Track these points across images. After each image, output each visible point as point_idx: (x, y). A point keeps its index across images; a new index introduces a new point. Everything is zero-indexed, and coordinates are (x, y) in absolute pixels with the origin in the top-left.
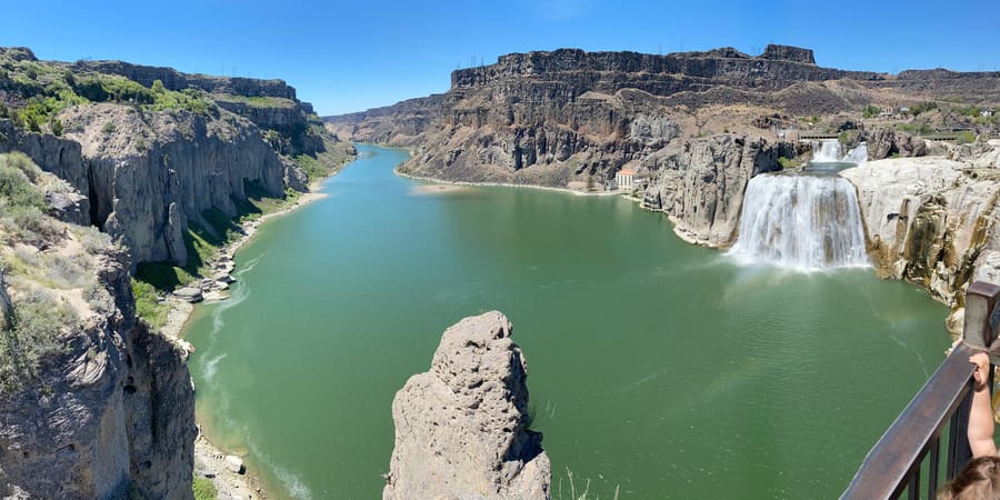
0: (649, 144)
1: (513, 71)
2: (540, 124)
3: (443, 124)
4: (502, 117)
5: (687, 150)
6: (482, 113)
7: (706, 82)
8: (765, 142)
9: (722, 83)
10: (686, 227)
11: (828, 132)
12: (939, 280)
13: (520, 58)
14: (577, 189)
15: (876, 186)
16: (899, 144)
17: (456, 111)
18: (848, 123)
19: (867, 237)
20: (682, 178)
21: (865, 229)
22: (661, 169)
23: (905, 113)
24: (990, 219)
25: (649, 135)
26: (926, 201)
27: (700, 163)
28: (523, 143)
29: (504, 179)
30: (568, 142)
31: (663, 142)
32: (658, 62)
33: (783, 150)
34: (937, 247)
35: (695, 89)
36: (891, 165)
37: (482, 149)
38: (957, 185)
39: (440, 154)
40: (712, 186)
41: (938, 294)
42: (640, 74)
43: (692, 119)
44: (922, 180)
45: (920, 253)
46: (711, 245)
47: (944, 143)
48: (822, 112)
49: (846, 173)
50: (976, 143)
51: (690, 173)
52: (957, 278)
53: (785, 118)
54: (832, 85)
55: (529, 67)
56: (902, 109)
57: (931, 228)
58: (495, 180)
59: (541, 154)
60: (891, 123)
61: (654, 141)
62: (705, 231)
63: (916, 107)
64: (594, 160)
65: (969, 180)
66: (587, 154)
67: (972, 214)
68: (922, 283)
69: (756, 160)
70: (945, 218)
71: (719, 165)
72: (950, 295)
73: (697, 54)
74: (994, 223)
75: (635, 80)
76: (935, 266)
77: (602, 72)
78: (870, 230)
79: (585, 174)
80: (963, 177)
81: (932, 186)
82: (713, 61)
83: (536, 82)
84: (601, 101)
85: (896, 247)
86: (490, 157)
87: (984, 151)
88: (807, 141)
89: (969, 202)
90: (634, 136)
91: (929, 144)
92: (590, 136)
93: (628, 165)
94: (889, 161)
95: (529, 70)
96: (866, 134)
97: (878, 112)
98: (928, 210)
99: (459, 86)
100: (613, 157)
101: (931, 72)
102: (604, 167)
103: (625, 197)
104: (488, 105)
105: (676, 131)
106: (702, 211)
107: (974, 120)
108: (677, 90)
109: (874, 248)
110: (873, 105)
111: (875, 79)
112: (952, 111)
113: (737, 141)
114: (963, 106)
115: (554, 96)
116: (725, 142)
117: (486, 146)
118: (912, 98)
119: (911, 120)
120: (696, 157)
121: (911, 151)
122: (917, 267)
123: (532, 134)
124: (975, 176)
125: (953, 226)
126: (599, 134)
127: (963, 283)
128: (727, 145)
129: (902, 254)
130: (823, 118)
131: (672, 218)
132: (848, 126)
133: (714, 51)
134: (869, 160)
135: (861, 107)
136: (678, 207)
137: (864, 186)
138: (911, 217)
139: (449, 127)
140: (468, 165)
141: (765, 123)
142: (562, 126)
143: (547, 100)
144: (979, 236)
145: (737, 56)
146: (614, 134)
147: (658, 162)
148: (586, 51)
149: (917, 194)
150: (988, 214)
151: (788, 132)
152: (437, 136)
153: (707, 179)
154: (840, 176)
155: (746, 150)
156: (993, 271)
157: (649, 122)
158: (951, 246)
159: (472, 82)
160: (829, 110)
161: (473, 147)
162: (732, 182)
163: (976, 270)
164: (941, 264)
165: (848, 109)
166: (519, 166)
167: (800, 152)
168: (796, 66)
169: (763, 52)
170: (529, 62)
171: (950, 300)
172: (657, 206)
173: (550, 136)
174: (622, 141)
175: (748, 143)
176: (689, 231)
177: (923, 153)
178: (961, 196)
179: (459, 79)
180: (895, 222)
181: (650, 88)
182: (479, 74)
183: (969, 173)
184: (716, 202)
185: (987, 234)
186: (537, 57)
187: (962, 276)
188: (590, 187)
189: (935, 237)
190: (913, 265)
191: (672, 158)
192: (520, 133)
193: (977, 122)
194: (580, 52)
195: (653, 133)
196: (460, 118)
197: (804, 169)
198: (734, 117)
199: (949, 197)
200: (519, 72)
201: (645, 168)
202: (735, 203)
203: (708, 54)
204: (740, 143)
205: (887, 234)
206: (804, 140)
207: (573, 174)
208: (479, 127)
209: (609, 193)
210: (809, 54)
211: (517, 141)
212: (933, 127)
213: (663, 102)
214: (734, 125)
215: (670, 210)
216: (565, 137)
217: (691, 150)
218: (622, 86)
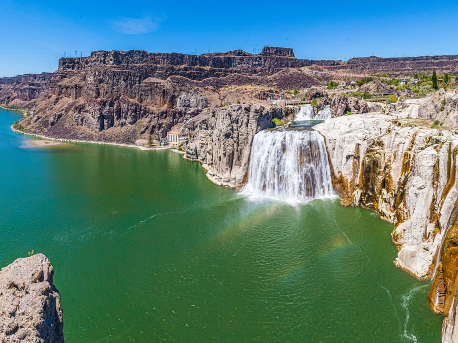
0: (189, 112)
1: (100, 62)
2: (118, 98)
3: (50, 94)
4: (91, 92)
5: (213, 116)
6: (78, 88)
7: (225, 71)
8: (264, 108)
9: (236, 71)
10: (215, 172)
11: (304, 100)
12: (384, 204)
13: (106, 54)
14: (141, 145)
15: (337, 135)
16: (351, 105)
17: (60, 86)
18: (317, 94)
19: (333, 174)
20: (211, 136)
21: (331, 167)
22: (197, 129)
23: (353, 85)
24: (411, 153)
25: (189, 106)
26: (370, 144)
27: (222, 125)
28: (105, 111)
29: (91, 137)
30: (135, 111)
31: (198, 111)
32: (194, 60)
33: (276, 114)
34: (380, 178)
35: (218, 75)
36: (347, 120)
37: (76, 114)
38: (389, 131)
39: (46, 117)
40: (230, 141)
41: (384, 215)
42: (183, 67)
43: (216, 95)
44: (367, 129)
45: (370, 184)
46: (232, 186)
47: (379, 104)
48: (300, 87)
49: (318, 127)
50: (398, 102)
51: (216, 132)
52: (395, 200)
53: (276, 92)
54: (306, 70)
55: (111, 60)
56: (351, 83)
57: (375, 164)
58: (85, 138)
59: (117, 119)
60: (345, 92)
61: (192, 110)
62: (227, 175)
63: (360, 81)
64: (153, 123)
65: (396, 127)
66: (148, 119)
67: (400, 152)
68: (373, 207)
69: (258, 121)
70: (384, 155)
71: (235, 125)
72: (392, 214)
73: (219, 54)
74: (414, 156)
75: (179, 70)
76: (380, 193)
77: (158, 65)
78: (335, 168)
79: (147, 134)
80: (393, 126)
81: (373, 133)
82: (230, 58)
83: (115, 70)
84: (157, 83)
85: (353, 180)
86: (82, 120)
87: (403, 108)
88: (291, 107)
89: (398, 143)
90: (179, 106)
91: (370, 104)
92: (150, 107)
93: (175, 127)
94: (345, 117)
95: (111, 62)
96: (330, 100)
97: (336, 85)
98: (372, 151)
99: (64, 68)
100: (165, 121)
101: (368, 58)
102: (159, 129)
103: (174, 150)
104: (83, 83)
105: (206, 104)
106: (225, 160)
107: (395, 87)
108: (207, 76)
109: (339, 183)
110: (333, 81)
111: (334, 65)
112: (382, 82)
113: (246, 109)
114: (388, 79)
115: (127, 80)
116: (238, 110)
117: (79, 112)
118: (357, 75)
119: (357, 89)
120: (219, 121)
121: (359, 110)
122: (368, 194)
123: (111, 105)
124: (400, 124)
125: (389, 161)
126: (156, 106)
127: (400, 204)
128: (240, 111)
129: (358, 186)
130: (301, 91)
131: (205, 166)
132: (318, 95)
133: (230, 52)
134: (332, 117)
135: (326, 82)
136: (209, 157)
137: (329, 136)
138: (362, 156)
139: (54, 97)
140: (67, 125)
141: (263, 96)
142: (131, 100)
143: (123, 82)
144: (406, 166)
145: (244, 55)
146: (166, 105)
147: (195, 125)
148: (149, 52)
149: (364, 140)
150: (410, 150)
151: (278, 101)
152: (45, 102)
153: (227, 136)
154: (313, 130)
155: (252, 114)
156: (417, 191)
157: (189, 97)
158: (390, 177)
159: (73, 67)
160: (305, 86)
161: (70, 113)
162: (243, 137)
163: (407, 192)
164: (384, 191)
165: (317, 84)
166: (102, 128)
167: (287, 115)
168: (282, 59)
169: (261, 51)
170: (111, 57)
171: (392, 218)
172: (195, 157)
173: (124, 106)
174: (171, 110)
175: (252, 110)
176: (217, 175)
177: (366, 110)
178: (393, 138)
179: (64, 63)
180: (351, 161)
181: (189, 76)
182: (78, 63)
183: (396, 122)
184: (233, 152)
185: (411, 165)
186: (116, 54)
187: (398, 198)
188: (150, 143)
189: (379, 170)
190: (365, 194)
191: (204, 122)
192: (103, 104)
193: (397, 89)
194: (144, 52)
195: (191, 105)
196: (62, 91)
197: (289, 125)
198: (244, 93)
199: (385, 140)
200: (104, 62)
201: (187, 129)
202: (246, 153)
203: (226, 54)
204: (248, 110)
205: (346, 170)
206: (289, 106)
207: (139, 133)
208: (76, 98)
209: (163, 148)
210: (290, 51)
211: (101, 110)
212: (371, 93)
213: (197, 84)
214: (244, 98)
215: (203, 160)
216: (133, 108)
217: (216, 115)
218: (171, 74)
